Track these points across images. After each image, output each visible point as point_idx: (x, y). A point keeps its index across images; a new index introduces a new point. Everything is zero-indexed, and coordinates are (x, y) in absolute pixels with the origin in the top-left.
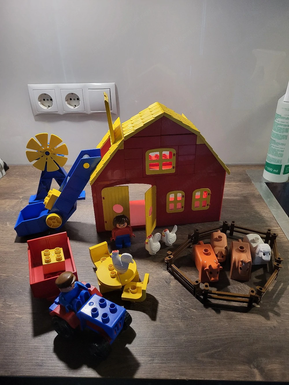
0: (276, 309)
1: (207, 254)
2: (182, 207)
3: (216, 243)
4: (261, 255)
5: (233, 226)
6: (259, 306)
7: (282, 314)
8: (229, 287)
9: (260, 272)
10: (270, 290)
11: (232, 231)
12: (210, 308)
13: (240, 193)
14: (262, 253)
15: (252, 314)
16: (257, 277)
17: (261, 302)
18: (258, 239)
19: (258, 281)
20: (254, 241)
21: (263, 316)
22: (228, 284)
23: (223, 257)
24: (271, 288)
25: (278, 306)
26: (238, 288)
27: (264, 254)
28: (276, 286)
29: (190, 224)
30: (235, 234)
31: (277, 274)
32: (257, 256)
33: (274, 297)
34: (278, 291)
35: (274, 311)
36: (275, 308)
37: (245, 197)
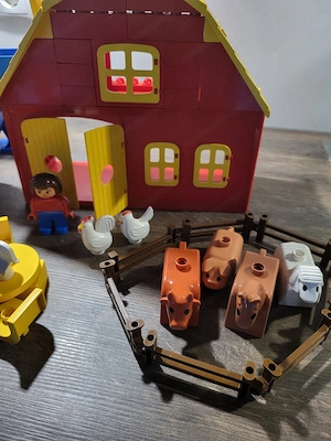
0: (301, 417)
1: (182, 269)
2: (175, 177)
3: (214, 250)
4: (298, 287)
5: (263, 224)
6: (264, 402)
7: (312, 433)
8: (214, 344)
9: (292, 322)
10: (302, 368)
11: (261, 235)
12: (153, 385)
13: (303, 173)
14: (302, 286)
15: (241, 419)
16: (282, 333)
17: (272, 391)
18: (303, 254)
19: (281, 340)
20: (292, 258)
21: (266, 428)
22: (216, 337)
23: (219, 279)
24: (304, 363)
25: (309, 410)
26: (232, 349)
27: (305, 288)
28: (319, 359)
29: (190, 211)
30: (266, 239)
31: (326, 335)
32: (290, 288)
33: (306, 384)
34: (318, 373)
35: (296, 421)
36: (300, 414)
37: (308, 180)
